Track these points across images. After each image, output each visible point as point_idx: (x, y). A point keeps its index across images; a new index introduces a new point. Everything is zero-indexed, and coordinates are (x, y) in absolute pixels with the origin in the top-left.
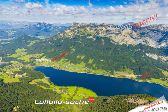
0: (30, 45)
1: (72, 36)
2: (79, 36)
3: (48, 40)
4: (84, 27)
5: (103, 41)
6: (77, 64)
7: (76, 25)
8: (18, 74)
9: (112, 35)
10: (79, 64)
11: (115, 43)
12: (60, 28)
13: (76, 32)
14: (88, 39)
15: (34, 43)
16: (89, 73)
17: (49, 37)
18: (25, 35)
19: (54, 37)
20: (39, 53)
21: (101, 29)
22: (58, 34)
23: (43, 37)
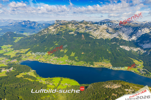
0: (16, 41)
1: (55, 32)
2: (62, 32)
3: (33, 36)
4: (66, 24)
5: (83, 36)
6: (61, 57)
7: (59, 22)
8: (5, 69)
9: (91, 31)
10: (62, 57)
11: (94, 38)
12: (44, 25)
13: (58, 28)
14: (70, 34)
15: (19, 39)
16: (72, 64)
17: (34, 34)
18: (10, 32)
19: (38, 33)
20: (24, 48)
21: (81, 26)
22: (42, 31)
23: (28, 34)
